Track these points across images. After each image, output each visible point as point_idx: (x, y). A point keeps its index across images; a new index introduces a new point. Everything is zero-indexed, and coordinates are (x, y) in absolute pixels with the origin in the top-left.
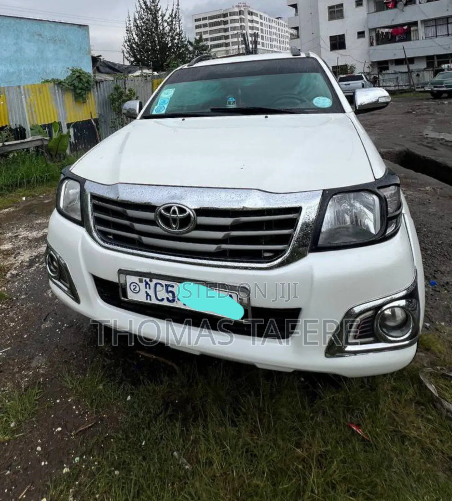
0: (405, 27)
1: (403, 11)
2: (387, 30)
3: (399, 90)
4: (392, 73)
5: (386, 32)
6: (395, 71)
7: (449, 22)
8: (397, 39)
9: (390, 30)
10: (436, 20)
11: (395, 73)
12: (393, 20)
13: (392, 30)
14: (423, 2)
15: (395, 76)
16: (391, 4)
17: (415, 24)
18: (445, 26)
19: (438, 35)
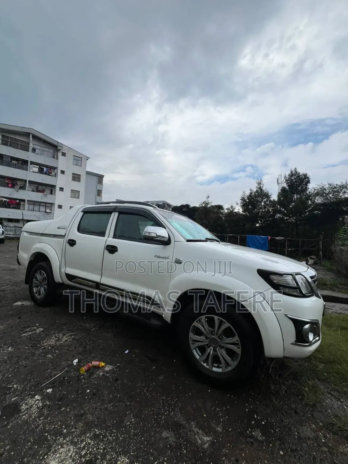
0: (18, 201)
1: (18, 191)
2: (5, 200)
3: (16, 237)
4: (12, 227)
5: (4, 201)
6: (15, 226)
7: (41, 205)
8: (11, 207)
9: (8, 200)
10: (34, 202)
11: (15, 227)
12: (11, 195)
13: (9, 200)
14: (30, 190)
15: (14, 229)
16: (10, 185)
17: (24, 201)
18: (38, 206)
19: (40, 210)
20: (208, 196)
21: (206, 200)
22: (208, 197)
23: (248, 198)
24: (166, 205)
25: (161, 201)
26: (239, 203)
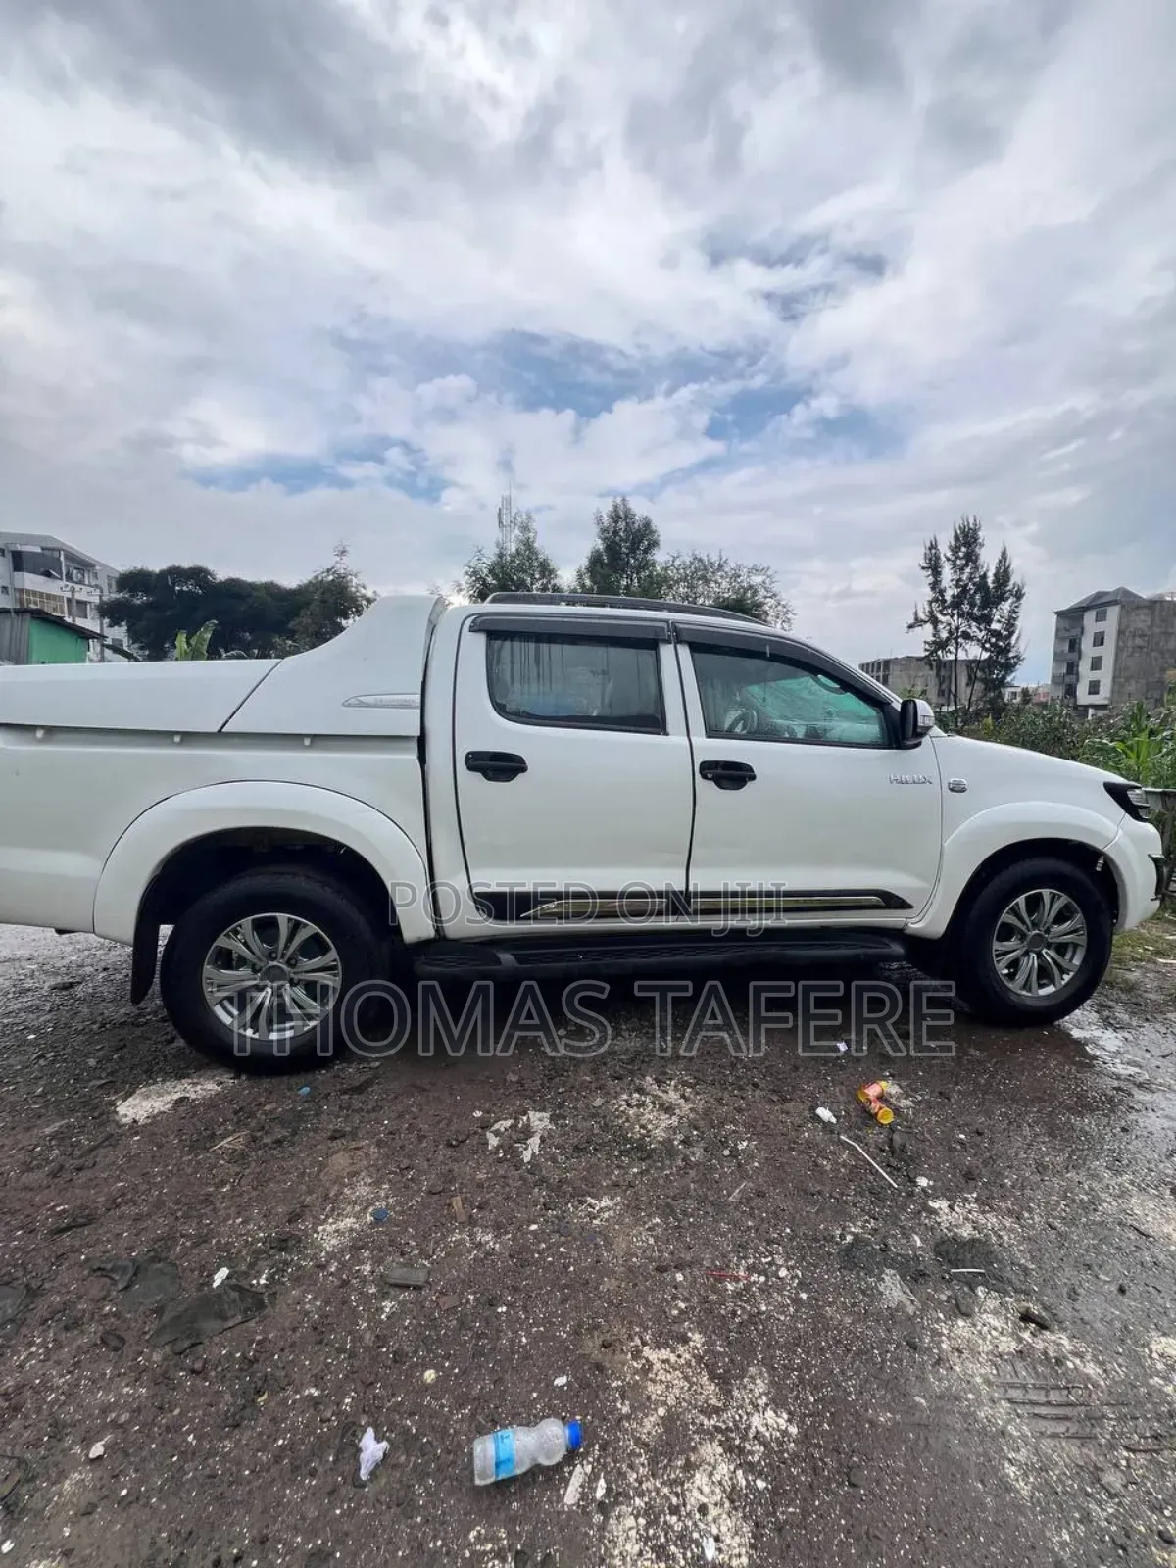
20: (341, 548)
21: (337, 563)
22: (343, 552)
23: (491, 571)
24: (62, 558)
25: (30, 539)
26: (464, 586)
